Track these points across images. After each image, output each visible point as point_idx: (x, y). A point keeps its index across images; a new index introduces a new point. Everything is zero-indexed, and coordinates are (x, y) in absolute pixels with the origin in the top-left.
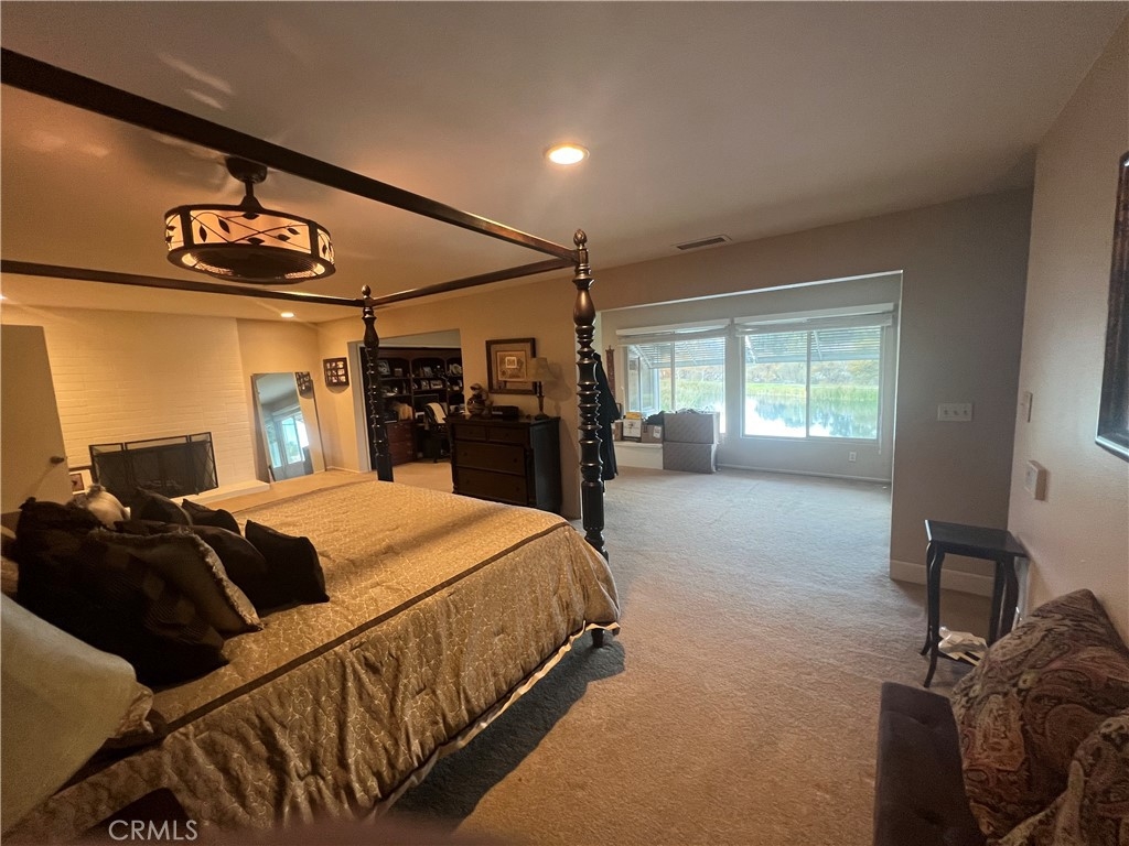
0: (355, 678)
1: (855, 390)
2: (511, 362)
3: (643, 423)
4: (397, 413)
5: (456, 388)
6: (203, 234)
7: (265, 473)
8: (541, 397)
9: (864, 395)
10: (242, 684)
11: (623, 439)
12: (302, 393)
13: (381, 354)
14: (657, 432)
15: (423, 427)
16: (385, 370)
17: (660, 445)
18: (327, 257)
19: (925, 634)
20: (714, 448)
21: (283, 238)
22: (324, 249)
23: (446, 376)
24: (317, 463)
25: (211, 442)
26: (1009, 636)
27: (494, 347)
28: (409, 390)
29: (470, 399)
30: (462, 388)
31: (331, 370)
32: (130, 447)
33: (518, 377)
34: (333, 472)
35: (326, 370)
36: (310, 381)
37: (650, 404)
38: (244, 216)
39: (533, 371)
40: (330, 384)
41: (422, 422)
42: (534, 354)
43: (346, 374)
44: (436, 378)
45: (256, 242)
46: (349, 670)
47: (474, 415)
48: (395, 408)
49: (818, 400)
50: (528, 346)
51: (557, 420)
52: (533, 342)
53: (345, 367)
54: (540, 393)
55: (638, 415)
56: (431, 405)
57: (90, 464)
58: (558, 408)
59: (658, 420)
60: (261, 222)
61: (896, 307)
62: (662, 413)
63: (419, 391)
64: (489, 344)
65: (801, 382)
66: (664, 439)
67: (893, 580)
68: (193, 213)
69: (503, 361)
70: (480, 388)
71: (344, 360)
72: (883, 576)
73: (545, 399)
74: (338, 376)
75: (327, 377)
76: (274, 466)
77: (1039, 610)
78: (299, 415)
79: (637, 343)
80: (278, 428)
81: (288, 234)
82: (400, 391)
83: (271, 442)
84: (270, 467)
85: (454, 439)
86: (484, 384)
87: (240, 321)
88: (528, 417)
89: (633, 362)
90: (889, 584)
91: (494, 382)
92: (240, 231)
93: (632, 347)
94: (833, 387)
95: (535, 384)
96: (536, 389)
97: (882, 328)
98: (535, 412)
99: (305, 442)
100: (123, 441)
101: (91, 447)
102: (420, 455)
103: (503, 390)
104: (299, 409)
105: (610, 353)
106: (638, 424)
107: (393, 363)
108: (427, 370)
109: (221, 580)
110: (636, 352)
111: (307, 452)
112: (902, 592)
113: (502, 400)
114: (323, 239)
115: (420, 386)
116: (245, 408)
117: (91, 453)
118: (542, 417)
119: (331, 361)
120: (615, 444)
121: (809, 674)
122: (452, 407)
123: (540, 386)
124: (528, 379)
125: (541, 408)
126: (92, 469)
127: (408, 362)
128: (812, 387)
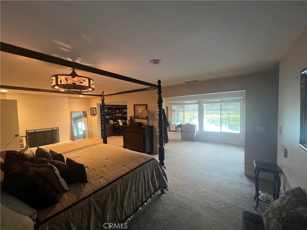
0: (94, 207)
1: (234, 117)
2: (141, 111)
3: (176, 127)
4: (109, 122)
5: (125, 116)
6: (61, 82)
7: (73, 138)
8: (148, 120)
9: (236, 118)
10: (62, 209)
11: (170, 131)
12: (84, 116)
13: (106, 107)
14: (180, 129)
15: (116, 126)
16: (106, 111)
17: (180, 133)
18: (93, 87)
19: (255, 193)
20: (195, 134)
21: (81, 83)
22: (92, 85)
23: (122, 112)
24: (87, 135)
25: (58, 130)
26: (278, 200)
27: (136, 106)
28: (113, 116)
29: (129, 120)
30: (127, 116)
31: (92, 111)
32: (37, 131)
33: (142, 114)
34: (91, 138)
35: (91, 110)
36: (86, 113)
37: (178, 121)
38: (72, 77)
39: (146, 114)
40: (91, 114)
41: (116, 125)
42: (146, 109)
43: (96, 112)
44: (120, 113)
45: (74, 84)
46: (92, 205)
47: (130, 125)
48: (109, 121)
49: (224, 119)
50: (145, 106)
51: (152, 127)
52: (146, 105)
53: (96, 110)
54: (148, 119)
55: (175, 125)
56: (119, 120)
57: (26, 135)
58: (152, 123)
59: (180, 126)
60: (76, 79)
61: (244, 98)
62: (181, 124)
63: (116, 117)
64: (135, 105)
65: (219, 115)
66: (181, 131)
67: (245, 175)
68: (59, 76)
69: (138, 110)
70: (132, 117)
71: (96, 108)
72: (243, 174)
73: (149, 121)
74: (94, 112)
75: (91, 112)
76: (75, 135)
77: (286, 192)
78: (83, 121)
79: (174, 105)
80: (77, 125)
81: (83, 81)
82: (110, 117)
83: (75, 129)
84: (74, 136)
85: (124, 131)
86: (133, 116)
87: (68, 97)
88: (145, 126)
89: (173, 110)
90: (245, 177)
91: (136, 116)
92: (71, 81)
93: (173, 106)
94: (228, 116)
95: (147, 117)
96: (147, 118)
97: (241, 103)
98: (147, 124)
99: (84, 129)
100: (35, 129)
101: (26, 131)
102: (115, 134)
103: (138, 117)
104: (83, 120)
105: (167, 108)
106: (174, 127)
107: (109, 109)
108: (118, 111)
109: (59, 177)
110: (174, 107)
111: (84, 131)
112: (248, 179)
113: (138, 121)
114: (92, 82)
115: (116, 115)
116: (68, 120)
117: (26, 132)
118: (148, 126)
119: (92, 108)
120: (168, 132)
121: (222, 204)
122: (124, 121)
123: (148, 117)
124: (144, 116)
125: (148, 124)
126: (26, 137)
127: (113, 109)
128: (222, 116)
